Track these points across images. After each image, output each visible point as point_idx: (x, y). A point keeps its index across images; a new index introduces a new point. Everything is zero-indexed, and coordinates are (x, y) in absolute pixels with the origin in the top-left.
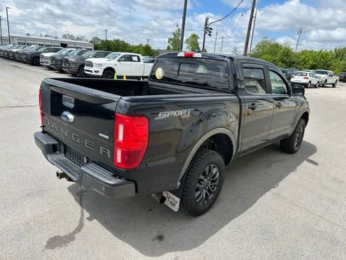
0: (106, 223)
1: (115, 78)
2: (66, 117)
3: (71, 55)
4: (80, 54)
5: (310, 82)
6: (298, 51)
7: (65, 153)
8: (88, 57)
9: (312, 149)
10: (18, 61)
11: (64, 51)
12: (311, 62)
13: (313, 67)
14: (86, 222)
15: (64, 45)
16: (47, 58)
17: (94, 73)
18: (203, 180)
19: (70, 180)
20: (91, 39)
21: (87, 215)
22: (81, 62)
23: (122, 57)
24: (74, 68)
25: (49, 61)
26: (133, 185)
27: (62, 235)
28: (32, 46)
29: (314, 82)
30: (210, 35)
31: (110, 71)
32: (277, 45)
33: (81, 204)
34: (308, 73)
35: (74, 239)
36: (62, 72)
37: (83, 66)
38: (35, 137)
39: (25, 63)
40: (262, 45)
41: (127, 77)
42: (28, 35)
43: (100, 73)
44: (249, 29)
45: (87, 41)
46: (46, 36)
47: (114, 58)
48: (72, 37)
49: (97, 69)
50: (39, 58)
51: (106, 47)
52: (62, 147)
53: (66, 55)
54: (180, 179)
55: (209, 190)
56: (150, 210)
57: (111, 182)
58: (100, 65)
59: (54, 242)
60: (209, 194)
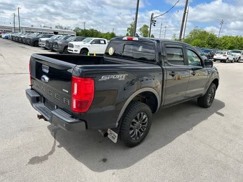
0: (69, 150)
1: (89, 55)
2: (44, 78)
3: (59, 39)
4: (65, 39)
5: (228, 58)
6: (220, 37)
7: (44, 102)
8: (71, 41)
9: (221, 105)
10: (25, 44)
11: (55, 37)
12: (230, 44)
13: (231, 48)
14: (57, 148)
15: (56, 33)
16: (43, 42)
17: (74, 52)
18: (135, 123)
19: (46, 120)
20: (74, 29)
21: (58, 144)
22: (66, 44)
23: (93, 41)
24: (61, 48)
25: (44, 43)
26: (84, 123)
27: (40, 156)
28: (35, 33)
29: (231, 58)
30: (154, 26)
31: (85, 50)
32: (205, 32)
33: (55, 137)
34: (226, 52)
35: (47, 159)
36: (53, 51)
37: (67, 46)
38: (26, 93)
39: (29, 45)
40: (194, 33)
42: (32, 26)
43: (78, 52)
44: (183, 21)
45: (71, 30)
46: (44, 27)
47: (88, 41)
48: (61, 28)
49: (76, 50)
50: (38, 41)
51: (83, 34)
52: (43, 99)
53: (56, 39)
54: (118, 121)
55: (140, 130)
56: (100, 142)
57: (69, 121)
58: (79, 46)
59: (35, 160)
60: (140, 133)
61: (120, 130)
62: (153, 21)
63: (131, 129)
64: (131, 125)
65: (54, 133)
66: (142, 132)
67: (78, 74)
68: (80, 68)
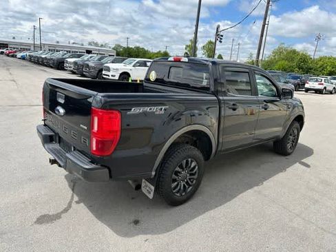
0: (90, 207)
1: (130, 81)
3: (92, 60)
4: (100, 60)
5: (325, 88)
6: (316, 57)
7: (59, 143)
8: (107, 63)
9: (308, 152)
10: (46, 66)
11: (87, 56)
12: (329, 68)
13: (330, 74)
14: (74, 205)
15: (89, 52)
16: (70, 63)
17: (111, 77)
19: (60, 166)
20: (113, 46)
21: (76, 198)
22: (101, 67)
23: (138, 62)
24: (94, 73)
25: (72, 66)
27: (50, 214)
28: (61, 52)
29: (330, 88)
30: (221, 42)
31: (125, 75)
32: (294, 52)
34: (323, 79)
35: (60, 217)
36: (83, 76)
37: (101, 70)
38: (38, 130)
39: (52, 67)
40: (279, 52)
41: (140, 81)
42: (58, 42)
43: (117, 78)
45: (110, 48)
46: (74, 43)
47: (130, 63)
48: (96, 44)
49: (113, 74)
50: (64, 62)
51: (125, 54)
52: (57, 138)
53: (87, 60)
55: (187, 183)
56: (133, 198)
57: (87, 167)
58: (117, 70)
59: (43, 219)
60: (187, 186)
61: (158, 182)
62: (219, 36)
63: (174, 181)
64: (174, 176)
65: (72, 184)
66: (190, 185)
67: (100, 105)
68: (102, 96)
